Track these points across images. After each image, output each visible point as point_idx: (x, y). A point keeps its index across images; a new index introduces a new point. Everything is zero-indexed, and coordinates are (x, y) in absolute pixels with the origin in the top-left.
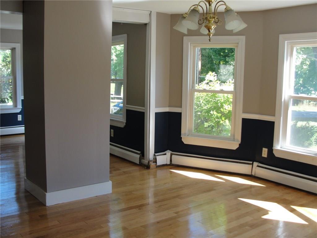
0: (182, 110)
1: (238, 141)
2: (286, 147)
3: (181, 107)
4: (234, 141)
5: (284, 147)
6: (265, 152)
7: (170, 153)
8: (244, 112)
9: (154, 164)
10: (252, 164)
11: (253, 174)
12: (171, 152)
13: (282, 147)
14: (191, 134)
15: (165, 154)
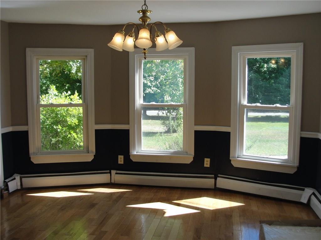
0: (28, 128)
1: (92, 152)
2: (142, 152)
3: (27, 125)
4: (89, 153)
5: (140, 152)
6: (121, 159)
7: (19, 177)
8: (96, 123)
9: (7, 192)
10: (110, 173)
11: (113, 181)
12: (20, 175)
13: (138, 152)
14: (40, 153)
15: (15, 179)
